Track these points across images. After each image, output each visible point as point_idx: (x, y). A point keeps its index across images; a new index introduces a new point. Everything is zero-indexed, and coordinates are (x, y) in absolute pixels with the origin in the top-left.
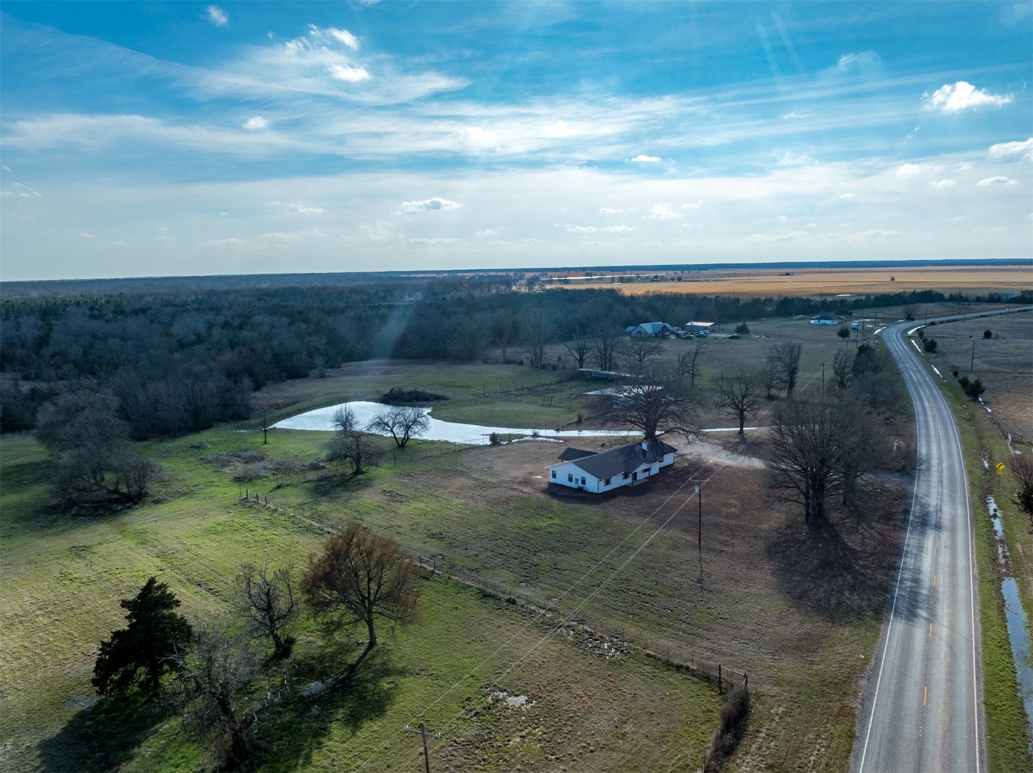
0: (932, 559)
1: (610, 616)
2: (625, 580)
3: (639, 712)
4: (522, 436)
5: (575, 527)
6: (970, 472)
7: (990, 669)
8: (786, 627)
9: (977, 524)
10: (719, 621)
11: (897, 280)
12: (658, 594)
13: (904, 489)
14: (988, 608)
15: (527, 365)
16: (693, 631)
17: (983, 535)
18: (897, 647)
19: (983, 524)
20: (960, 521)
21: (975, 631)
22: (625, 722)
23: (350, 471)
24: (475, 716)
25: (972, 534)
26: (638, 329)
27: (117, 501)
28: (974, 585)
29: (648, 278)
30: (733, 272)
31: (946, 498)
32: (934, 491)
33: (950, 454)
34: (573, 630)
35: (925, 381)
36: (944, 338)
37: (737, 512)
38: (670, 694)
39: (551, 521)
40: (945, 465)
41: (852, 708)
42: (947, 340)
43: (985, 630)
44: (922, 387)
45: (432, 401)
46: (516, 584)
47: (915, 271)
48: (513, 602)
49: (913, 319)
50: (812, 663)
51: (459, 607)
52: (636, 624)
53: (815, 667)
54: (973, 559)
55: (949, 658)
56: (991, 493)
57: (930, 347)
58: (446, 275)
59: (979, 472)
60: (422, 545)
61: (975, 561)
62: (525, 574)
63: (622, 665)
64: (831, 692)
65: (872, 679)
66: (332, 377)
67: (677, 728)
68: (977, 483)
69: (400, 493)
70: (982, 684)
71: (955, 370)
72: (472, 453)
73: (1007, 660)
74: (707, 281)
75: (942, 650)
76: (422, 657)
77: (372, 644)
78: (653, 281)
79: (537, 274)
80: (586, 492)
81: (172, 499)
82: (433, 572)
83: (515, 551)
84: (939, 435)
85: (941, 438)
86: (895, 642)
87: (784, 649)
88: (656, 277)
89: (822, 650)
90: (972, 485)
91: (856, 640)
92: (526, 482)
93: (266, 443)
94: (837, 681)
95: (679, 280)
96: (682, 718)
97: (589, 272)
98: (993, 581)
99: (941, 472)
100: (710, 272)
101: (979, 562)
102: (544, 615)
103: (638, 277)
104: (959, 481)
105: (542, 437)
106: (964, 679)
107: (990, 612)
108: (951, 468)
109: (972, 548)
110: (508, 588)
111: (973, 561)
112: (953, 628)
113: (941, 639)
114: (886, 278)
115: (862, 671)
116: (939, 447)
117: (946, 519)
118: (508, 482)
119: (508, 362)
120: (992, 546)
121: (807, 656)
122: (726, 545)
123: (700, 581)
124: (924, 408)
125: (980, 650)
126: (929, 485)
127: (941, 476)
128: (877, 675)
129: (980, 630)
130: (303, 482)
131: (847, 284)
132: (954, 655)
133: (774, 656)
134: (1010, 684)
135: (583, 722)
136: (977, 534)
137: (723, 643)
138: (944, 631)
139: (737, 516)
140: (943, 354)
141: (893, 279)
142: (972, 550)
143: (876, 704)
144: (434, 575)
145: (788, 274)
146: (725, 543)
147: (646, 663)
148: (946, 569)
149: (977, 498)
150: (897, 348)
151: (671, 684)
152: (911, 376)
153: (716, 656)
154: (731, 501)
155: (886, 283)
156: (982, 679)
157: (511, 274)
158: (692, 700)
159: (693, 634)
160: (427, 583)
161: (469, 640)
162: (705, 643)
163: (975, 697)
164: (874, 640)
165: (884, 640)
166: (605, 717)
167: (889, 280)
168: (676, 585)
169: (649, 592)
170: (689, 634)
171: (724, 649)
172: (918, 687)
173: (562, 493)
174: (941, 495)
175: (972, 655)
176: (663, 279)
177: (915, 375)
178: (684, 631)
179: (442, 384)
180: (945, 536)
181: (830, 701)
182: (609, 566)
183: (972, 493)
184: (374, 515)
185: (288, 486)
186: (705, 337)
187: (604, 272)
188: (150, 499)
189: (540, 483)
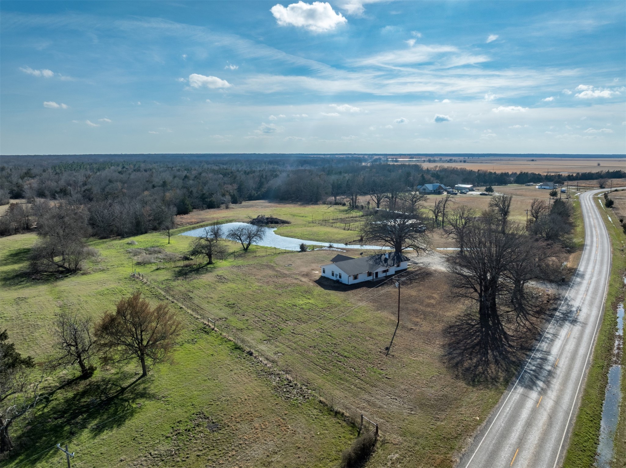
0: (561, 346)
1: (310, 370)
2: (335, 344)
3: (291, 445)
4: (321, 247)
5: (321, 306)
6: (611, 285)
7: (577, 439)
8: (430, 389)
9: (604, 322)
10: (384, 380)
11: (601, 165)
12: (352, 356)
13: (559, 294)
14: (592, 387)
15: (347, 206)
16: (362, 386)
17: (606, 331)
18: (508, 413)
19: (609, 323)
20: (592, 319)
21: (575, 406)
22: (276, 453)
23: (206, 262)
24: (176, 435)
25: (597, 329)
26: (424, 187)
27: (62, 272)
28: (586, 368)
29: (446, 160)
30: (500, 159)
31: (587, 302)
32: (580, 297)
33: (600, 272)
34: (279, 378)
35: (599, 225)
36: (622, 199)
37: (434, 303)
38: (320, 433)
39: (308, 301)
40: (594, 279)
41: (451, 461)
42: (623, 200)
43: (583, 405)
44: (595, 228)
45: (280, 224)
46: (261, 341)
47: (615, 161)
48: (251, 354)
49: (604, 188)
50: (438, 419)
51: (215, 354)
52: (325, 377)
53: (439, 423)
54: (592, 348)
55: (546, 426)
56: (622, 301)
57: (609, 204)
58: (329, 156)
59: (618, 285)
60: (217, 311)
61: (593, 350)
62: (271, 335)
63: (298, 407)
64: (442, 445)
65: (477, 439)
66: (233, 208)
67: (310, 462)
68: (613, 293)
69: (226, 277)
70: (565, 452)
71: (621, 218)
72: (285, 255)
73: (593, 433)
74: (481, 163)
75: (543, 418)
76: (169, 387)
77: (144, 374)
78: (449, 162)
79: (381, 157)
80: (341, 283)
81: (94, 273)
82: (213, 329)
83: (273, 319)
84: (596, 260)
85: (597, 261)
86: (508, 409)
87: (422, 406)
88: (451, 160)
89: (449, 410)
90: (609, 294)
91: (479, 404)
92: (307, 275)
93: (169, 243)
94: (450, 436)
95: (465, 162)
96: (318, 455)
97: (412, 156)
98: (603, 366)
99: (589, 284)
100: (486, 158)
101: (596, 350)
102: (266, 365)
103: (440, 160)
104: (600, 291)
105: (334, 248)
106: (552, 446)
107: (591, 391)
108: (598, 282)
109: (594, 340)
110: (254, 343)
111: (591, 350)
112: (558, 402)
113: (545, 410)
114: (595, 164)
115: (473, 430)
116: (594, 268)
117: (582, 317)
118: (296, 274)
119: (336, 204)
120: (611, 339)
121: (436, 413)
122: (416, 325)
123: (387, 349)
124: (592, 242)
125: (574, 421)
126: (577, 293)
127: (589, 287)
128: (483, 436)
129: (579, 405)
130: (174, 267)
131: (568, 167)
132: (551, 424)
133: (412, 411)
134: (590, 453)
135: (246, 449)
136: (601, 330)
137: (379, 397)
138: (549, 403)
139: (433, 305)
140: (617, 209)
141: (599, 165)
142: (594, 341)
143: (472, 460)
144: (213, 331)
145: (533, 160)
146: (416, 324)
147: (316, 407)
148: (569, 354)
149: (610, 304)
150: (587, 204)
151: (325, 425)
152: (590, 221)
153: (368, 407)
154: (434, 295)
155: (594, 167)
156: (567, 448)
157: (366, 157)
158: (333, 440)
159: (361, 388)
160: (205, 336)
161: (206, 378)
162: (366, 396)
163: (556, 462)
164: (493, 405)
165: (499, 407)
166: (264, 447)
167: (596, 165)
168: (367, 351)
169: (346, 354)
170: (358, 388)
171: (377, 402)
172: (512, 449)
173: (326, 283)
174: (584, 300)
175: (565, 426)
176: (455, 161)
177: (593, 220)
178: (355, 386)
179: (292, 215)
180: (577, 328)
181: (437, 453)
182: (329, 334)
183: (607, 300)
184: (202, 290)
185: (164, 269)
186: (466, 193)
187: (421, 157)
188: (82, 272)
189: (315, 276)
